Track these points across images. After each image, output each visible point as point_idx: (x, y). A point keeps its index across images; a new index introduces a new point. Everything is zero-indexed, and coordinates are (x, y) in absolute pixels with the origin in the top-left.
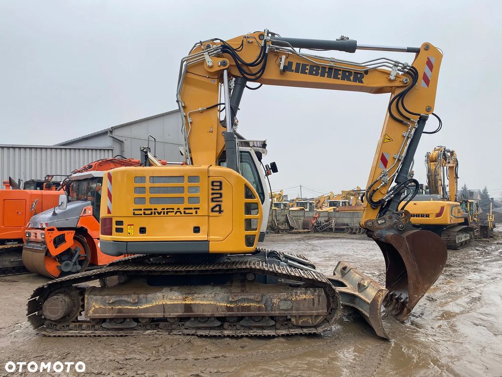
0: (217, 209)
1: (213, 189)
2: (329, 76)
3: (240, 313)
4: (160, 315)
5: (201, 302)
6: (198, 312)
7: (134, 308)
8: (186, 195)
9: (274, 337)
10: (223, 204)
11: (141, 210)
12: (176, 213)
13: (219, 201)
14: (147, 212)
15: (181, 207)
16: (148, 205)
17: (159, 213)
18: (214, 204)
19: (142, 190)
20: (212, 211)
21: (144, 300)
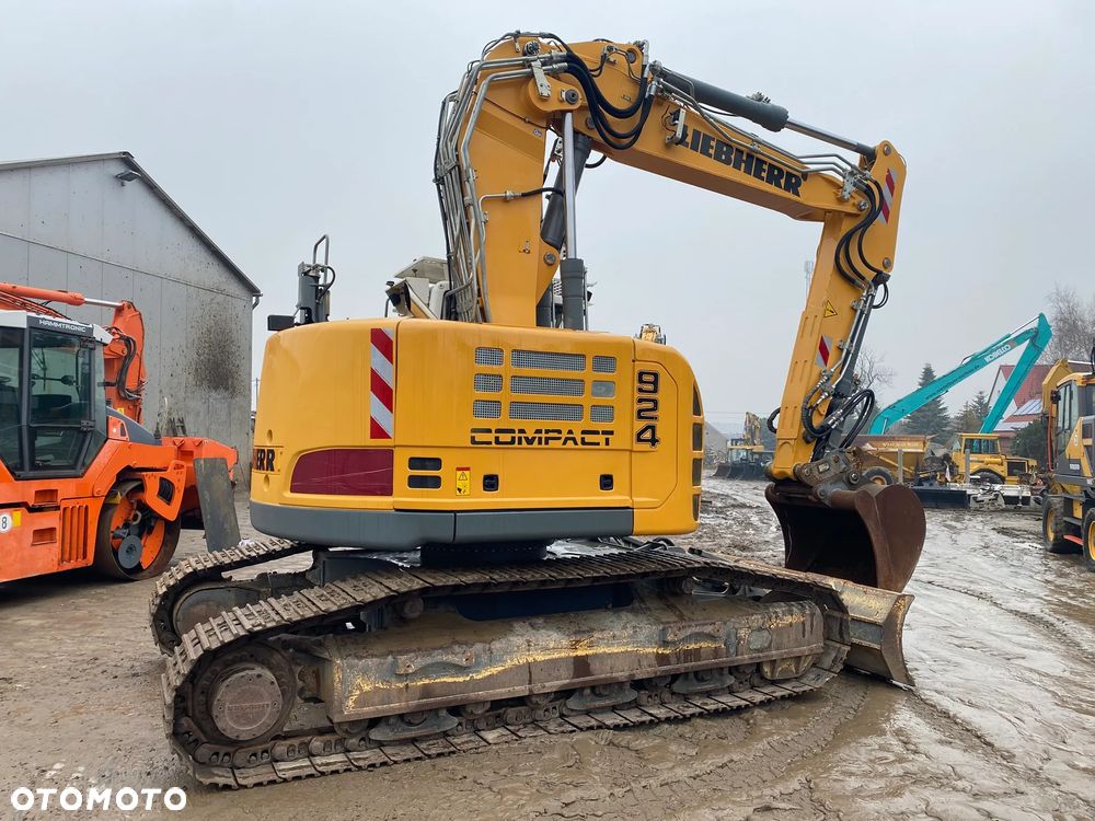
0: (648, 435)
1: (640, 390)
2: (748, 170)
3: (682, 667)
4: (521, 690)
5: (607, 650)
6: (600, 673)
7: (461, 679)
8: (587, 400)
9: (748, 708)
10: (659, 425)
11: (489, 431)
12: (564, 443)
13: (652, 418)
14: (503, 438)
15: (577, 427)
16: (504, 421)
17: (530, 441)
18: (642, 424)
19: (492, 382)
20: (639, 439)
21: (485, 658)
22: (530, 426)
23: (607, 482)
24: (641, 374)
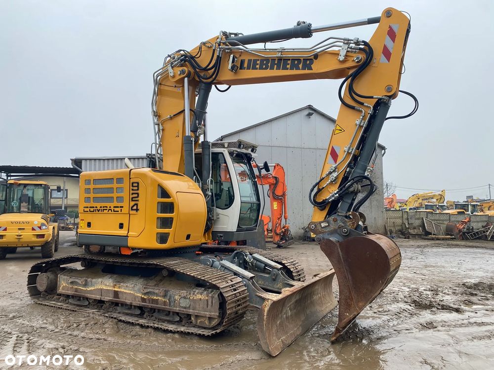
0: (135, 208)
1: (133, 190)
2: (278, 68)
3: (150, 305)
4: (98, 297)
5: (125, 291)
6: (122, 299)
7: (84, 289)
8: (115, 195)
9: (171, 332)
10: (140, 204)
11: (88, 207)
12: (108, 211)
13: (137, 201)
14: (92, 209)
15: (112, 205)
16: (92, 204)
17: (98, 211)
18: (133, 203)
19: (89, 191)
20: (132, 210)
21: (90, 284)
22: (98, 205)
23: (121, 226)
24: (133, 183)
